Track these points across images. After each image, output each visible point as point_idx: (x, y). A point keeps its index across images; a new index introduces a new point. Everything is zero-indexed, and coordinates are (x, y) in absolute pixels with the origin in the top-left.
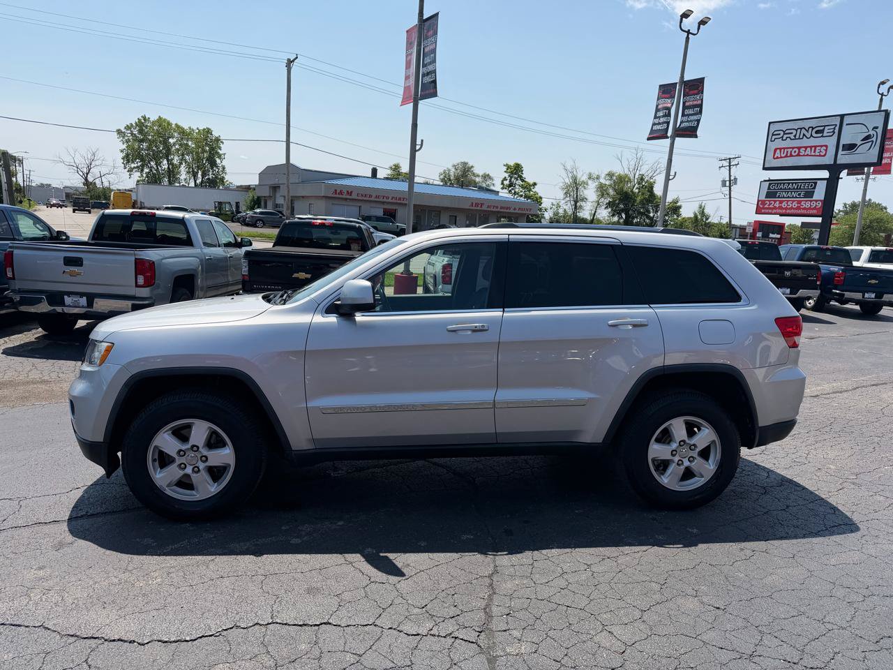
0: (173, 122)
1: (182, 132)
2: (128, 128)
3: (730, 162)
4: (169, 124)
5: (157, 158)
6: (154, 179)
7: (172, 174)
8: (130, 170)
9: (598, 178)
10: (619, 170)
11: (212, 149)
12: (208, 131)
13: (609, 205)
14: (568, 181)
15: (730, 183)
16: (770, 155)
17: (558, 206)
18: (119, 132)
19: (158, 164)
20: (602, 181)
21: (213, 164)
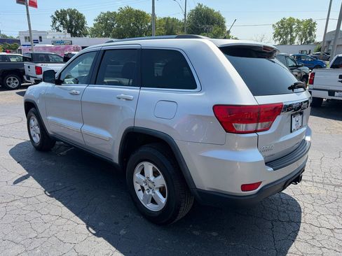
0: (296, 19)
1: (298, 22)
2: (277, 23)
4: (294, 19)
5: (286, 34)
6: (284, 43)
7: (292, 40)
8: (276, 41)
11: (311, 28)
12: (311, 20)
18: (273, 25)
19: (286, 37)
21: (310, 34)
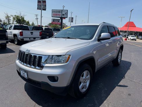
3: (37, 15)
9: (13, 16)
10: (17, 15)
13: (16, 21)
14: (6, 16)
15: (37, 19)
16: (53, 14)
17: (5, 21)
20: (14, 16)
